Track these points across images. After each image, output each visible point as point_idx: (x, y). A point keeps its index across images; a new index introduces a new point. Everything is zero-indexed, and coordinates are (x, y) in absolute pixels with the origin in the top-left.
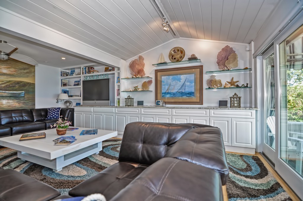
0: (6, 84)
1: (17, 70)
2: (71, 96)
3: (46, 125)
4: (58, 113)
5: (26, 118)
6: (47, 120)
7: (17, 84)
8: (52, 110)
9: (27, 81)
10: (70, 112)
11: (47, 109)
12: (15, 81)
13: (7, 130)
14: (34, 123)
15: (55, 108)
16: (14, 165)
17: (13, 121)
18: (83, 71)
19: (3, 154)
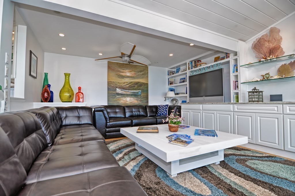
0: (129, 85)
1: (136, 73)
2: (178, 94)
3: (157, 120)
4: (166, 110)
5: (142, 113)
6: (157, 116)
7: (136, 85)
8: (161, 107)
9: (142, 82)
10: (177, 110)
11: (157, 106)
12: (135, 82)
13: (129, 122)
14: (147, 118)
15: (164, 106)
16: (132, 155)
17: (134, 115)
18: (189, 66)
19: (126, 143)
